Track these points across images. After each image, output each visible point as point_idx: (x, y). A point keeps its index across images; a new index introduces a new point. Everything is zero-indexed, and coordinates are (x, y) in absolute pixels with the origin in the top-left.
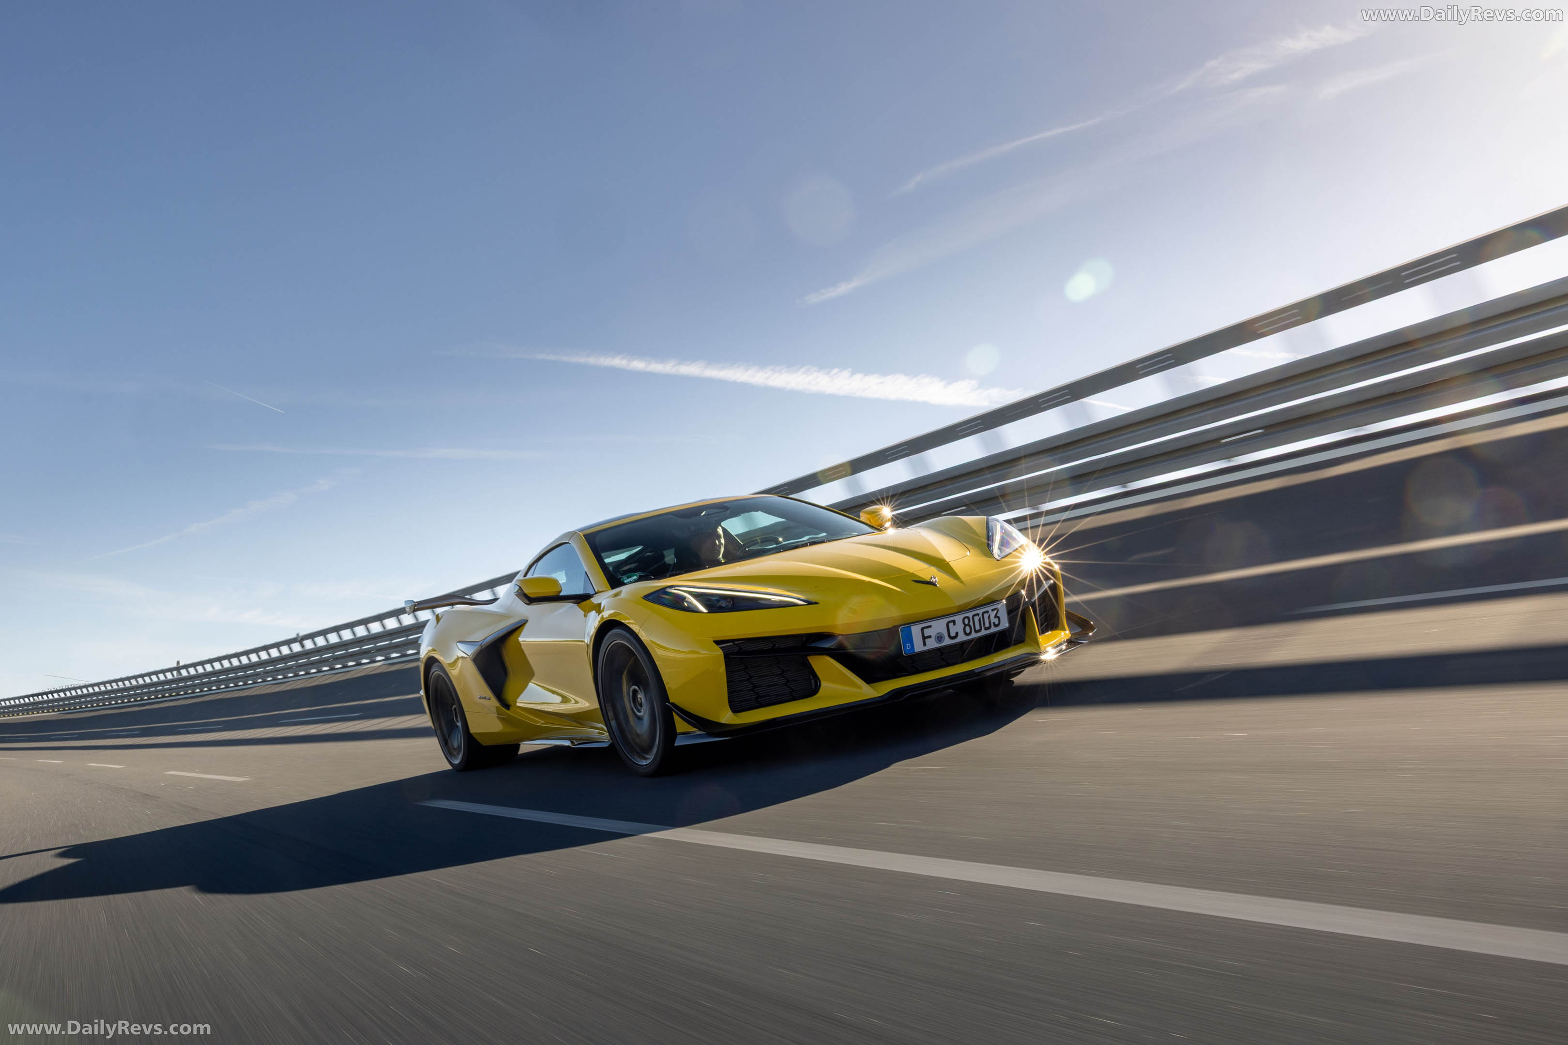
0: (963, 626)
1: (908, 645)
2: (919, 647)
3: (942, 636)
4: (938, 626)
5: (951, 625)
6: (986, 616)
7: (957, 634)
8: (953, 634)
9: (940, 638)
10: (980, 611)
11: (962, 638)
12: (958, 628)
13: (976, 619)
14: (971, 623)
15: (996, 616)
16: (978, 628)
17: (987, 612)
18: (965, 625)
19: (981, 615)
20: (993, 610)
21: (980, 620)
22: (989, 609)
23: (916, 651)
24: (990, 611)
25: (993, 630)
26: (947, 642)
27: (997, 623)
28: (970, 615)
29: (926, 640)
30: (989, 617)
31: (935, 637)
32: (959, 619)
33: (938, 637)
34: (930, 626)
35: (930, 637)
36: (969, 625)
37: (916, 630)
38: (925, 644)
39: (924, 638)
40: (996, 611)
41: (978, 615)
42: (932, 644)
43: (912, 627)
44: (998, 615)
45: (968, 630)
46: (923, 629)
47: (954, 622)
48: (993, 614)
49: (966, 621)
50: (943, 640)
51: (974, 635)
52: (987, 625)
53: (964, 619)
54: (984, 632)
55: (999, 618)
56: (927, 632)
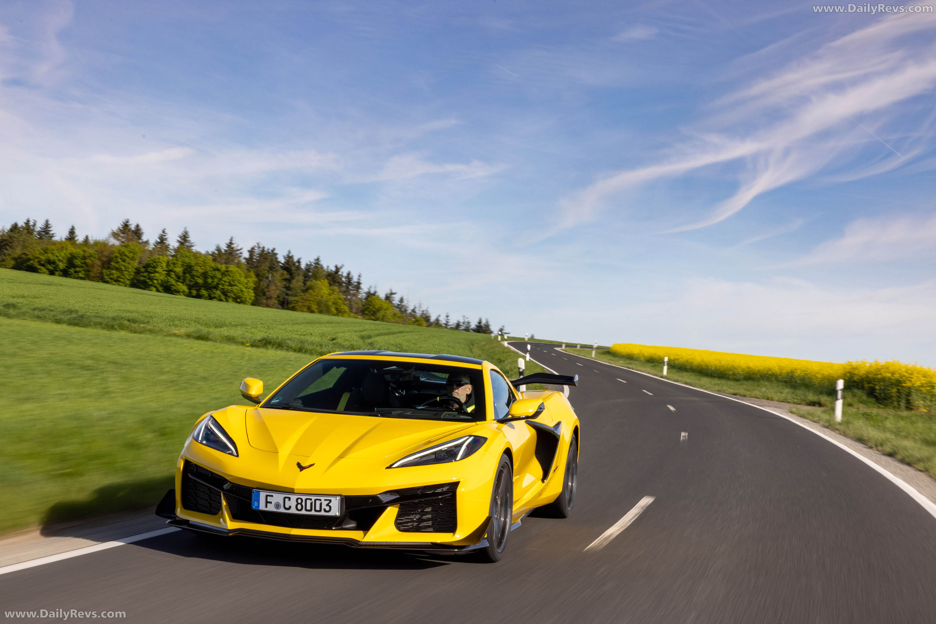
0: (296, 503)
1: (256, 503)
2: (262, 507)
3: (280, 505)
4: (278, 498)
5: (287, 500)
6: (318, 503)
7: (290, 507)
8: (287, 506)
9: (277, 506)
10: (314, 498)
11: (293, 511)
12: (292, 503)
13: (309, 502)
14: (303, 504)
15: (328, 505)
16: (308, 508)
17: (320, 500)
18: (298, 504)
19: (313, 501)
20: (325, 500)
21: (311, 503)
22: (323, 498)
23: (260, 509)
24: (323, 501)
25: (323, 513)
26: (282, 510)
27: (327, 509)
28: (304, 498)
29: (268, 504)
30: (321, 504)
31: (275, 504)
32: (294, 498)
33: (277, 505)
34: (272, 496)
35: (271, 503)
36: (301, 504)
37: (263, 495)
38: (266, 507)
39: (267, 502)
40: (328, 502)
41: (311, 499)
42: (271, 508)
43: (261, 493)
44: (329, 505)
45: (299, 507)
46: (267, 496)
47: (289, 499)
48: (324, 503)
49: (299, 501)
50: (280, 507)
51: (304, 512)
52: (318, 508)
53: (297, 499)
54: (313, 513)
55: (330, 507)
56: (269, 499)
